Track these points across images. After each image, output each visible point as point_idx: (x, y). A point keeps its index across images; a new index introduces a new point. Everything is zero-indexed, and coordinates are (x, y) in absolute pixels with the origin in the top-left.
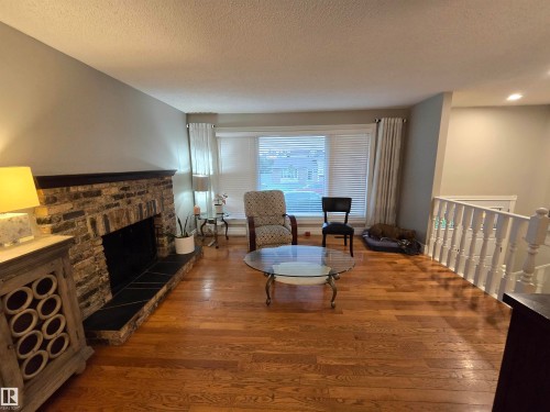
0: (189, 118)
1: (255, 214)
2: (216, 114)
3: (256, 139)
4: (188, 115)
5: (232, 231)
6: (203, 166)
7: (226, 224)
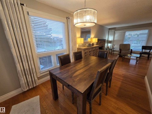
0: (110, 29)
1: (122, 49)
2: (116, 28)
3: (125, 33)
4: (109, 28)
5: (115, 52)
6: (111, 38)
7: (114, 51)
